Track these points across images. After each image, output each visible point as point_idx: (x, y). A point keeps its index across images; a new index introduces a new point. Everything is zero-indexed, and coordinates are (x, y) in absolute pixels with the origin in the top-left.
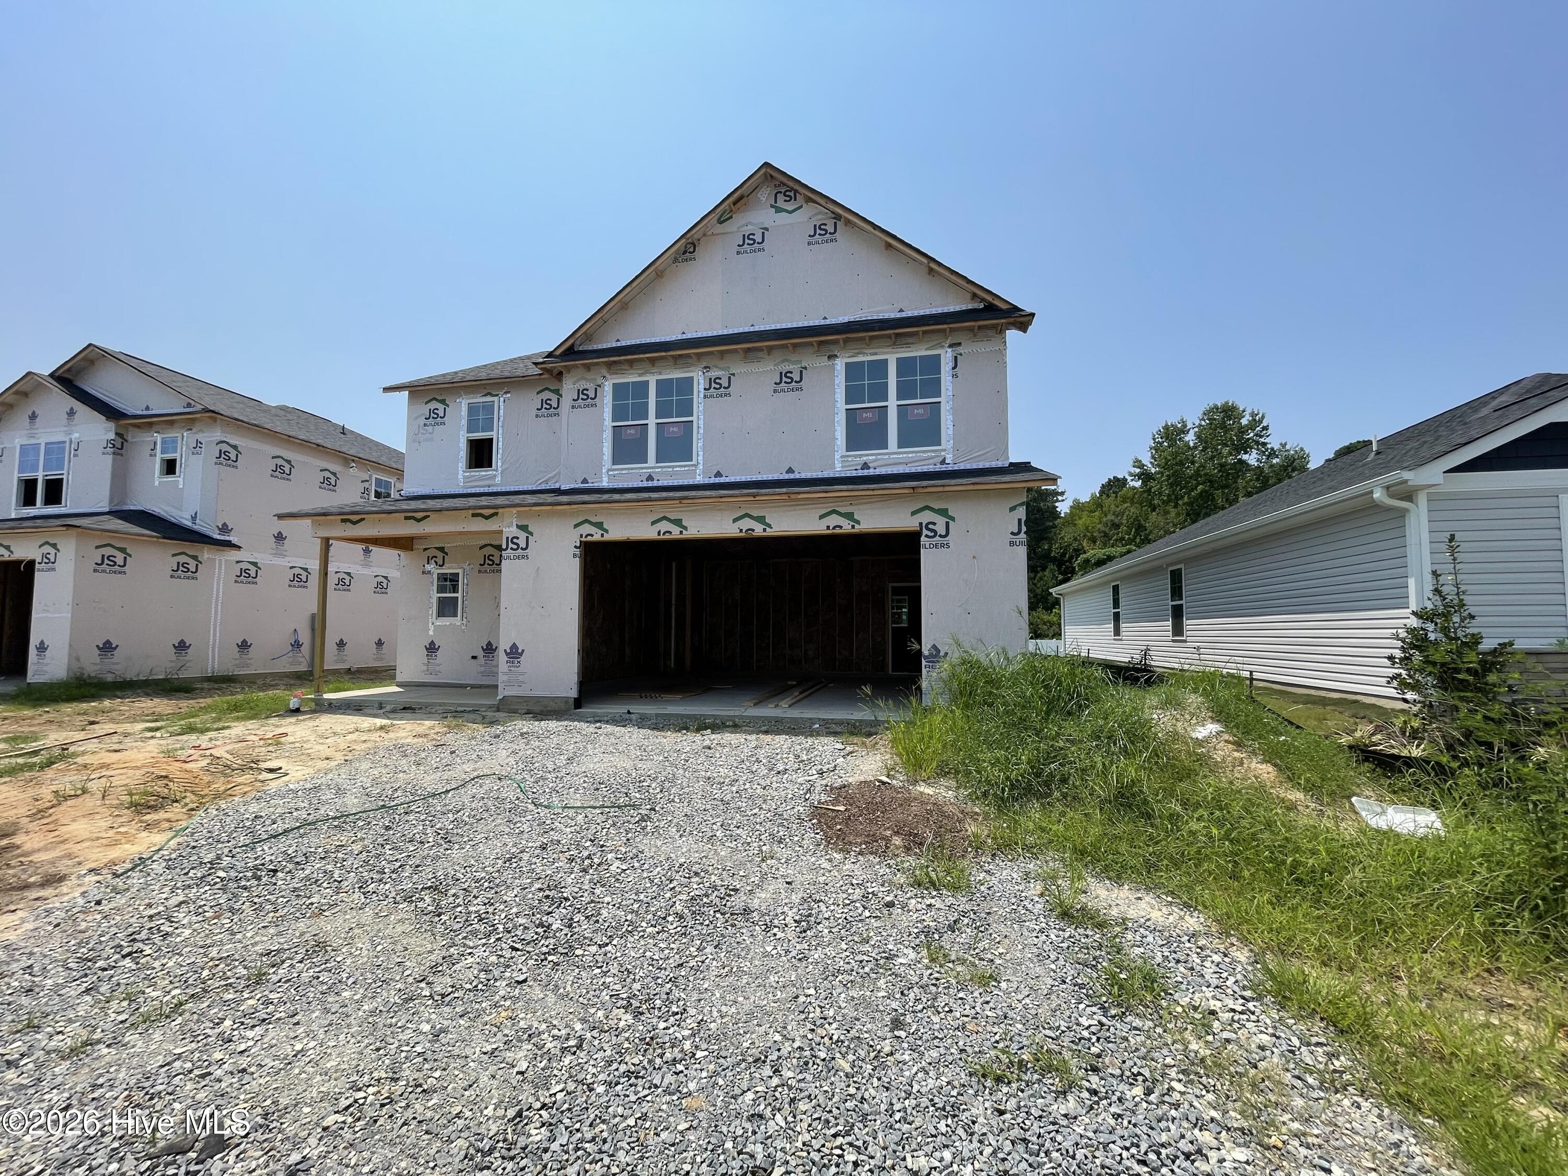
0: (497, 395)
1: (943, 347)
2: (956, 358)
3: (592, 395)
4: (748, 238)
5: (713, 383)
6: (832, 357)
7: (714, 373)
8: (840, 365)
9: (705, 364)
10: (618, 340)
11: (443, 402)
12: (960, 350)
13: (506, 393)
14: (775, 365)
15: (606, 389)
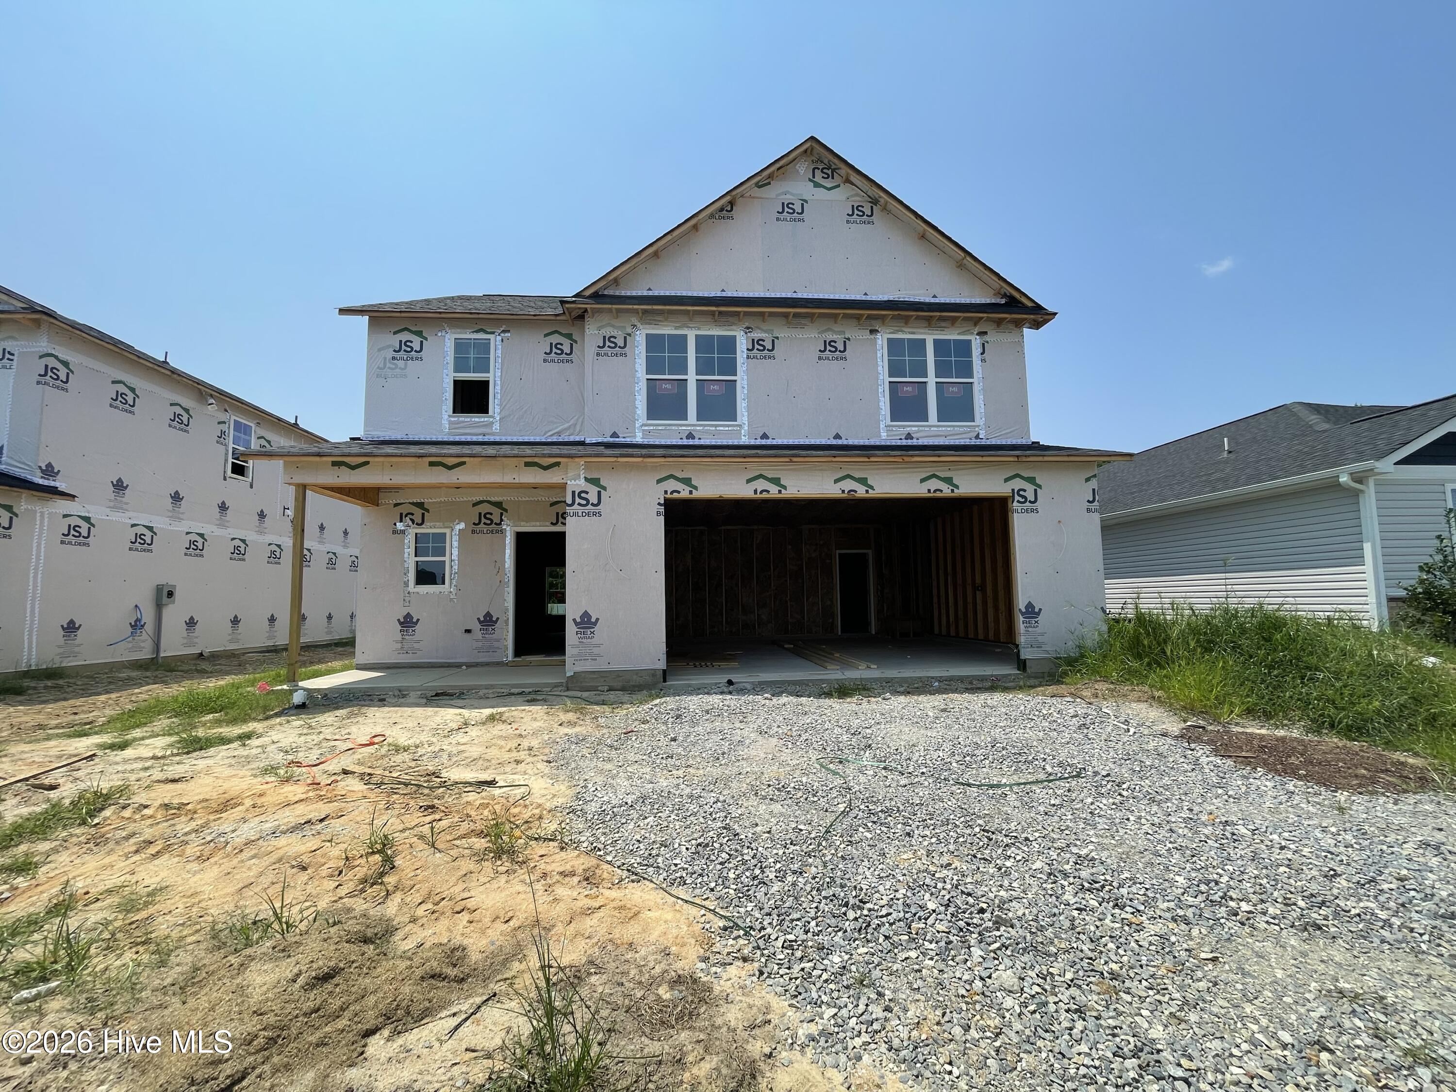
0: (493, 333)
1: (972, 334)
2: (983, 344)
3: (620, 343)
4: (787, 206)
5: (756, 344)
6: (873, 332)
7: (757, 335)
8: (882, 340)
9: (747, 324)
10: (650, 289)
11: (419, 333)
12: (987, 338)
13: (504, 332)
14: (819, 333)
15: (637, 338)
